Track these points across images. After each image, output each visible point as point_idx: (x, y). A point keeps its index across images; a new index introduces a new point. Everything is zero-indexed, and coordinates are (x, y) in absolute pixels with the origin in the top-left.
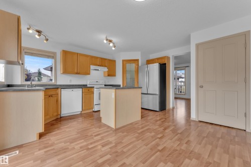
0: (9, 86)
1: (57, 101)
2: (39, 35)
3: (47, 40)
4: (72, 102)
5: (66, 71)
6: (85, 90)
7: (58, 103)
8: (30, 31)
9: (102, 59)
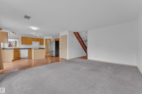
0: (3, 48)
1: (19, 53)
2: (13, 33)
3: (16, 34)
4: (24, 53)
5: (22, 43)
6: (30, 50)
7: (19, 54)
8: (10, 33)
9: (37, 39)
